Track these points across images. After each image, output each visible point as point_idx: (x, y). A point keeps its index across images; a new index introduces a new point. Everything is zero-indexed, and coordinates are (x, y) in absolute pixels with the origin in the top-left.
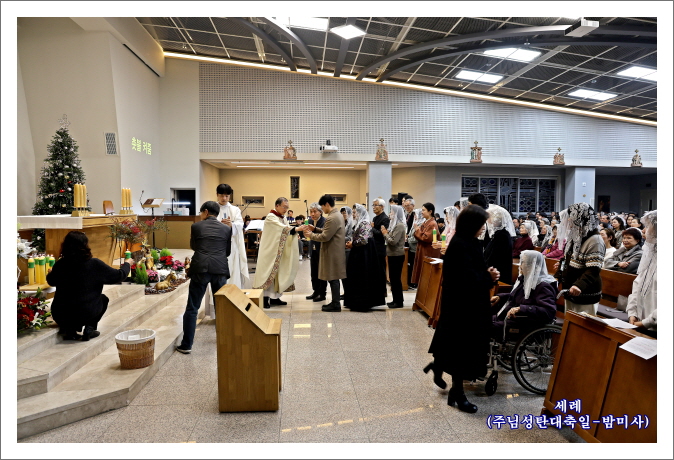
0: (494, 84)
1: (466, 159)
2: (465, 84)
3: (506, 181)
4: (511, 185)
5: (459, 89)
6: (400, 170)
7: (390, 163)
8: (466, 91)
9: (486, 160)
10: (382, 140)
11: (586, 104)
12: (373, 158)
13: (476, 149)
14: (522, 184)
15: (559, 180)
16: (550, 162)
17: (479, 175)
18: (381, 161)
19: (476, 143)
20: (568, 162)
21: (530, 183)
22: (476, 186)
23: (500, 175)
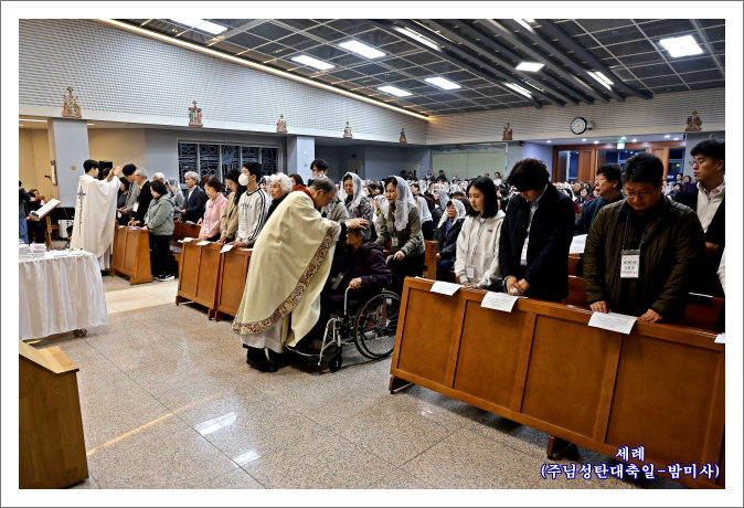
0: (215, 36)
1: (184, 122)
2: (180, 30)
3: (227, 149)
4: (233, 153)
5: (172, 35)
6: (98, 131)
7: (85, 121)
8: (180, 38)
9: (207, 124)
10: (70, 90)
11: (305, 71)
12: (59, 114)
13: (195, 111)
14: (244, 152)
15: (280, 147)
16: (273, 129)
17: (198, 141)
18: (72, 118)
19: (194, 103)
20: (291, 131)
21: (252, 152)
22: (195, 154)
23: (220, 142)
